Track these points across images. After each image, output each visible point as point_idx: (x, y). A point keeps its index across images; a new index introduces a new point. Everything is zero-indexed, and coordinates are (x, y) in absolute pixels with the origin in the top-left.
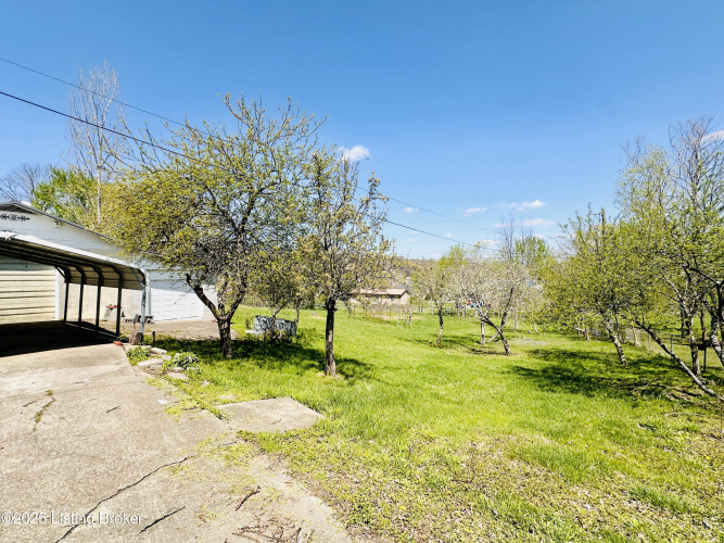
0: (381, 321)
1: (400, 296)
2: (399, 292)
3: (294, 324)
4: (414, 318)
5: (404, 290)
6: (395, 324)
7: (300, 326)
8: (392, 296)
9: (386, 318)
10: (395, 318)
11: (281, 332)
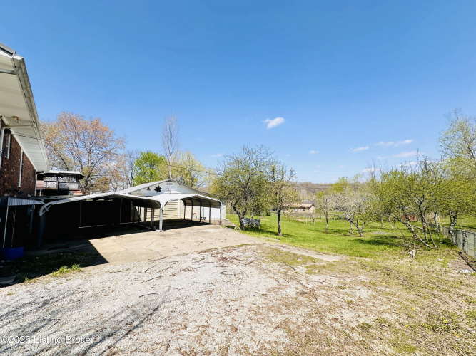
0: (298, 222)
1: (309, 208)
2: (309, 205)
3: (259, 221)
4: (317, 221)
5: (311, 204)
6: (305, 223)
7: (262, 223)
8: (304, 208)
9: (300, 220)
10: (306, 220)
11: (254, 224)
